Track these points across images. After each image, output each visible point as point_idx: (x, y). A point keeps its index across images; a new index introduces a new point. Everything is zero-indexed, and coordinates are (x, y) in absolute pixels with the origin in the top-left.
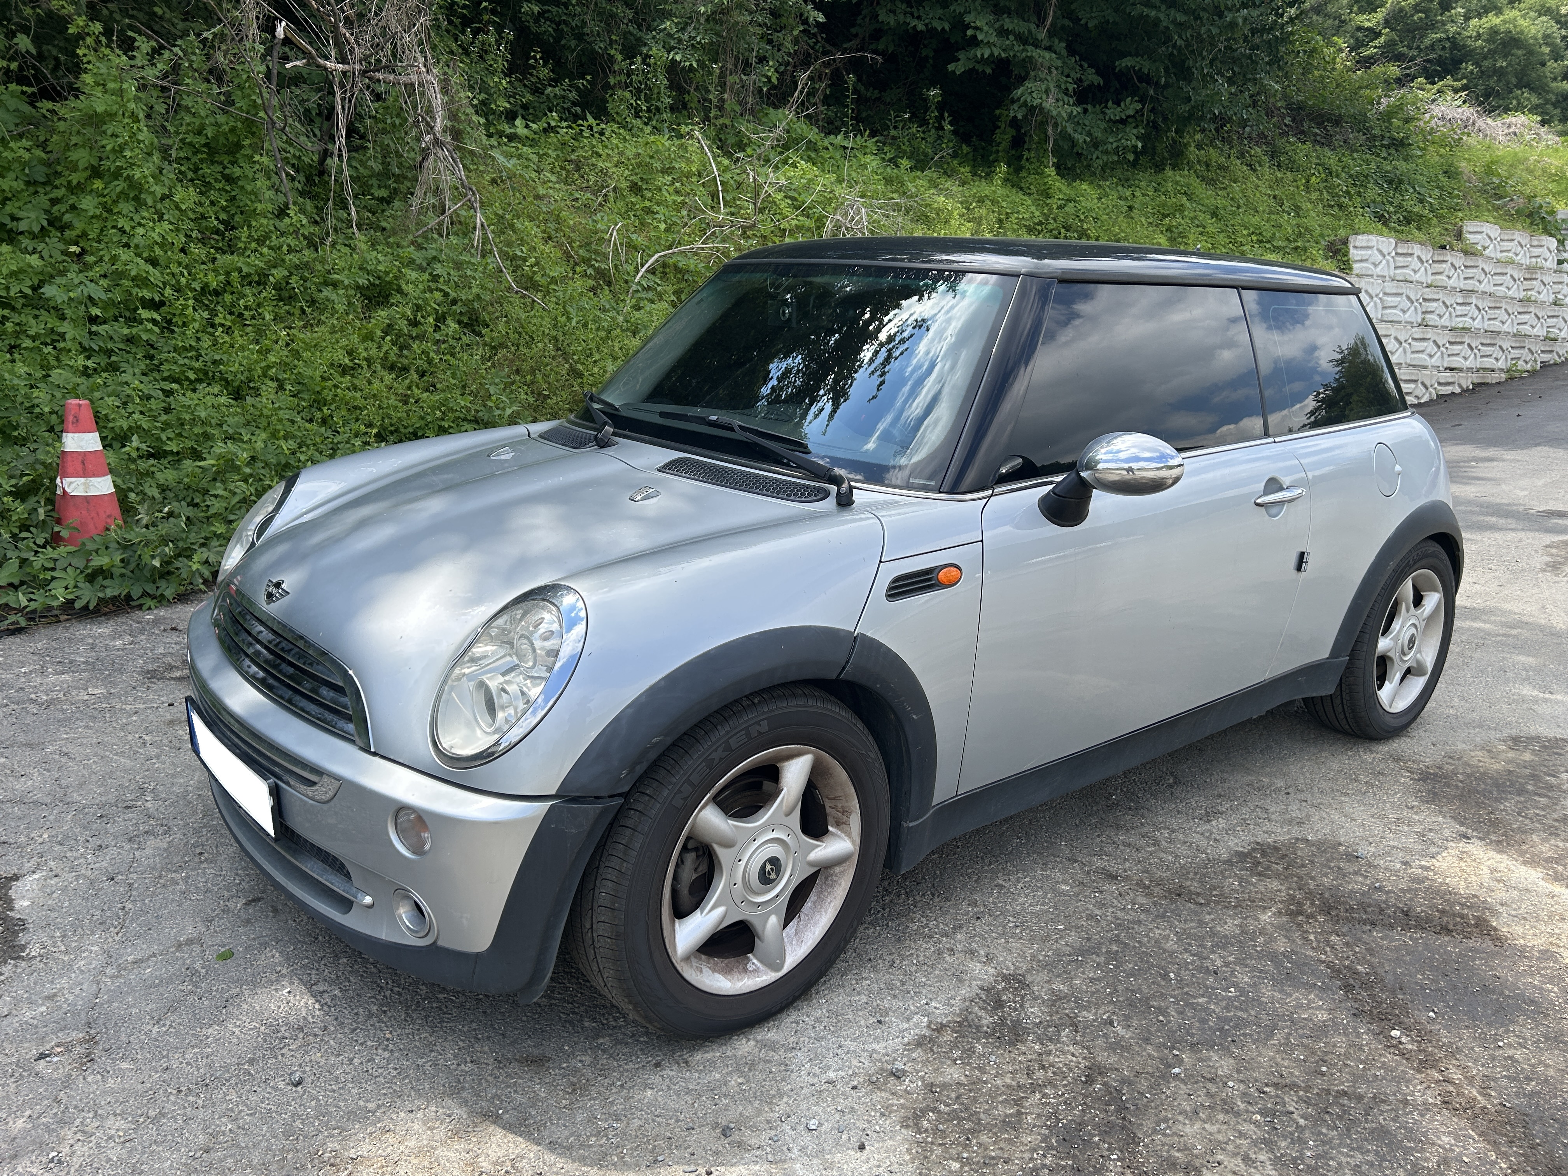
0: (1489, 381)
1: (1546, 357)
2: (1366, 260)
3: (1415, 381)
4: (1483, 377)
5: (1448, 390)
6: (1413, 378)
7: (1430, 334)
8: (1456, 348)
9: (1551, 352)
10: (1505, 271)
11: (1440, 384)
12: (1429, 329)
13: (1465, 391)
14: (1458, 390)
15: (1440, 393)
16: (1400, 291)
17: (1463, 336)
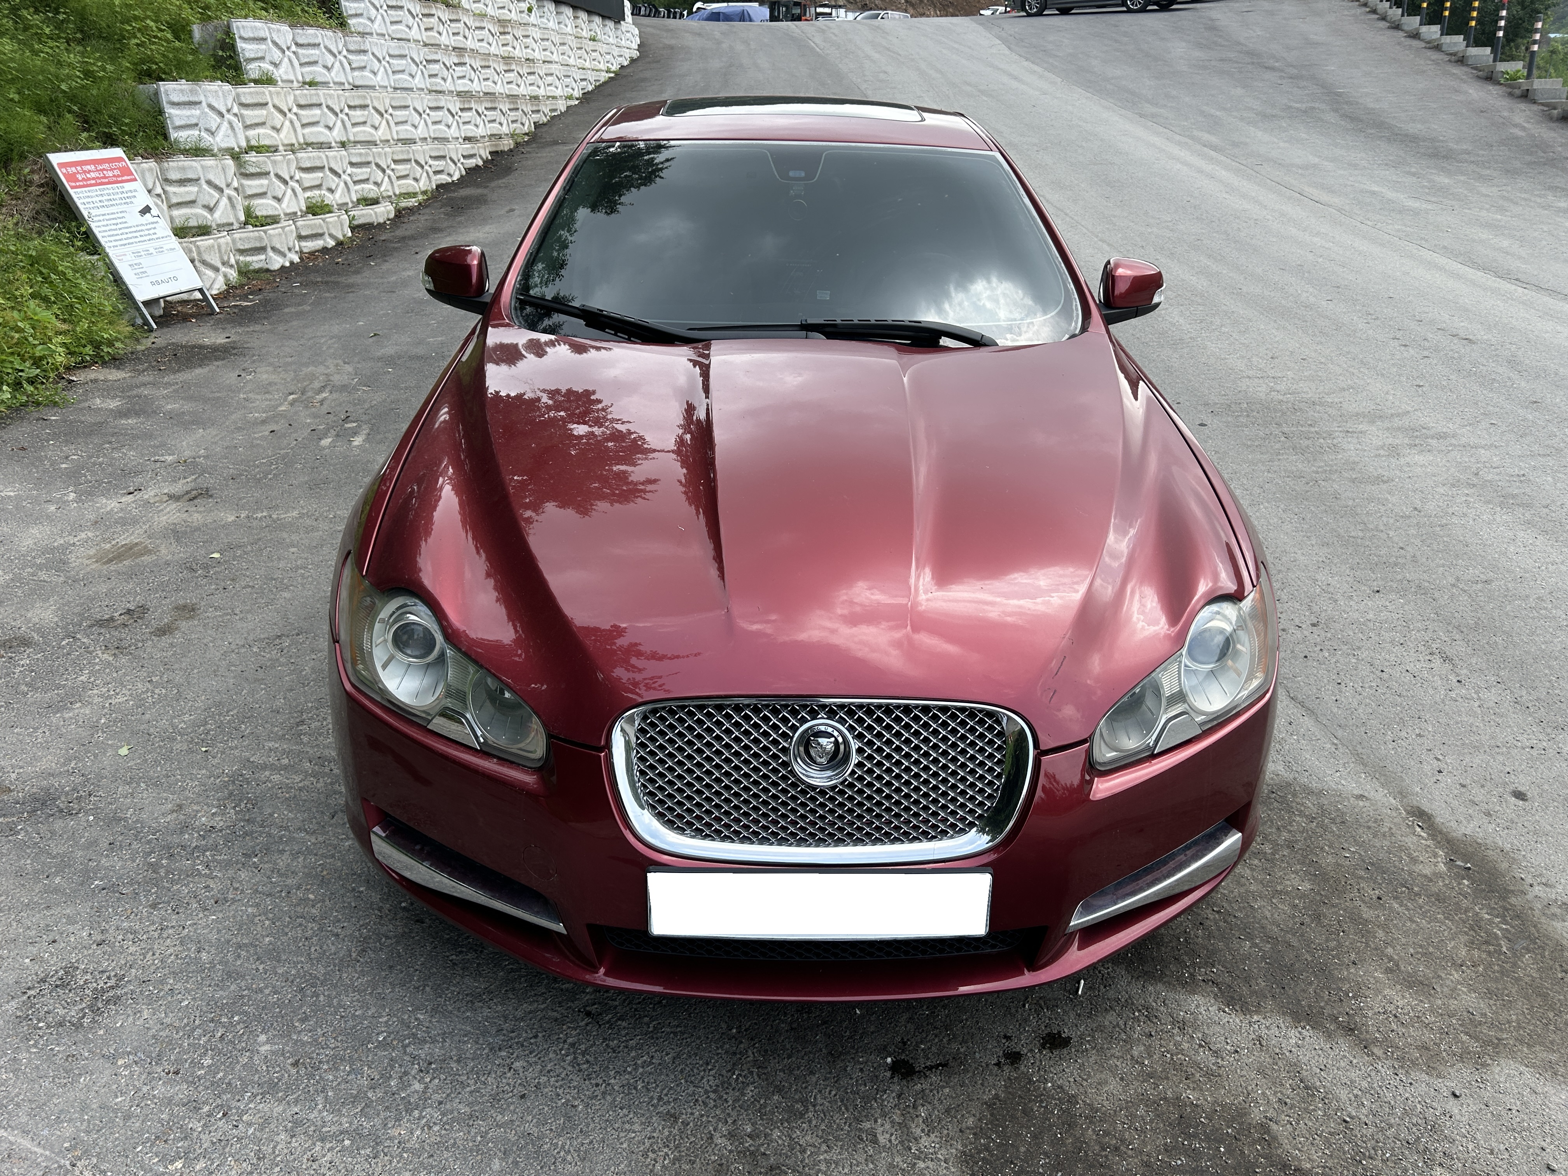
0: (501, 148)
1: (535, 117)
2: (361, 15)
3: (444, 157)
4: (496, 145)
5: (471, 162)
6: (441, 154)
7: (442, 101)
8: (466, 115)
9: (538, 111)
10: (483, 25)
11: (464, 157)
12: (440, 96)
13: (486, 162)
14: (481, 163)
15: (467, 166)
16: (403, 52)
17: (470, 102)
